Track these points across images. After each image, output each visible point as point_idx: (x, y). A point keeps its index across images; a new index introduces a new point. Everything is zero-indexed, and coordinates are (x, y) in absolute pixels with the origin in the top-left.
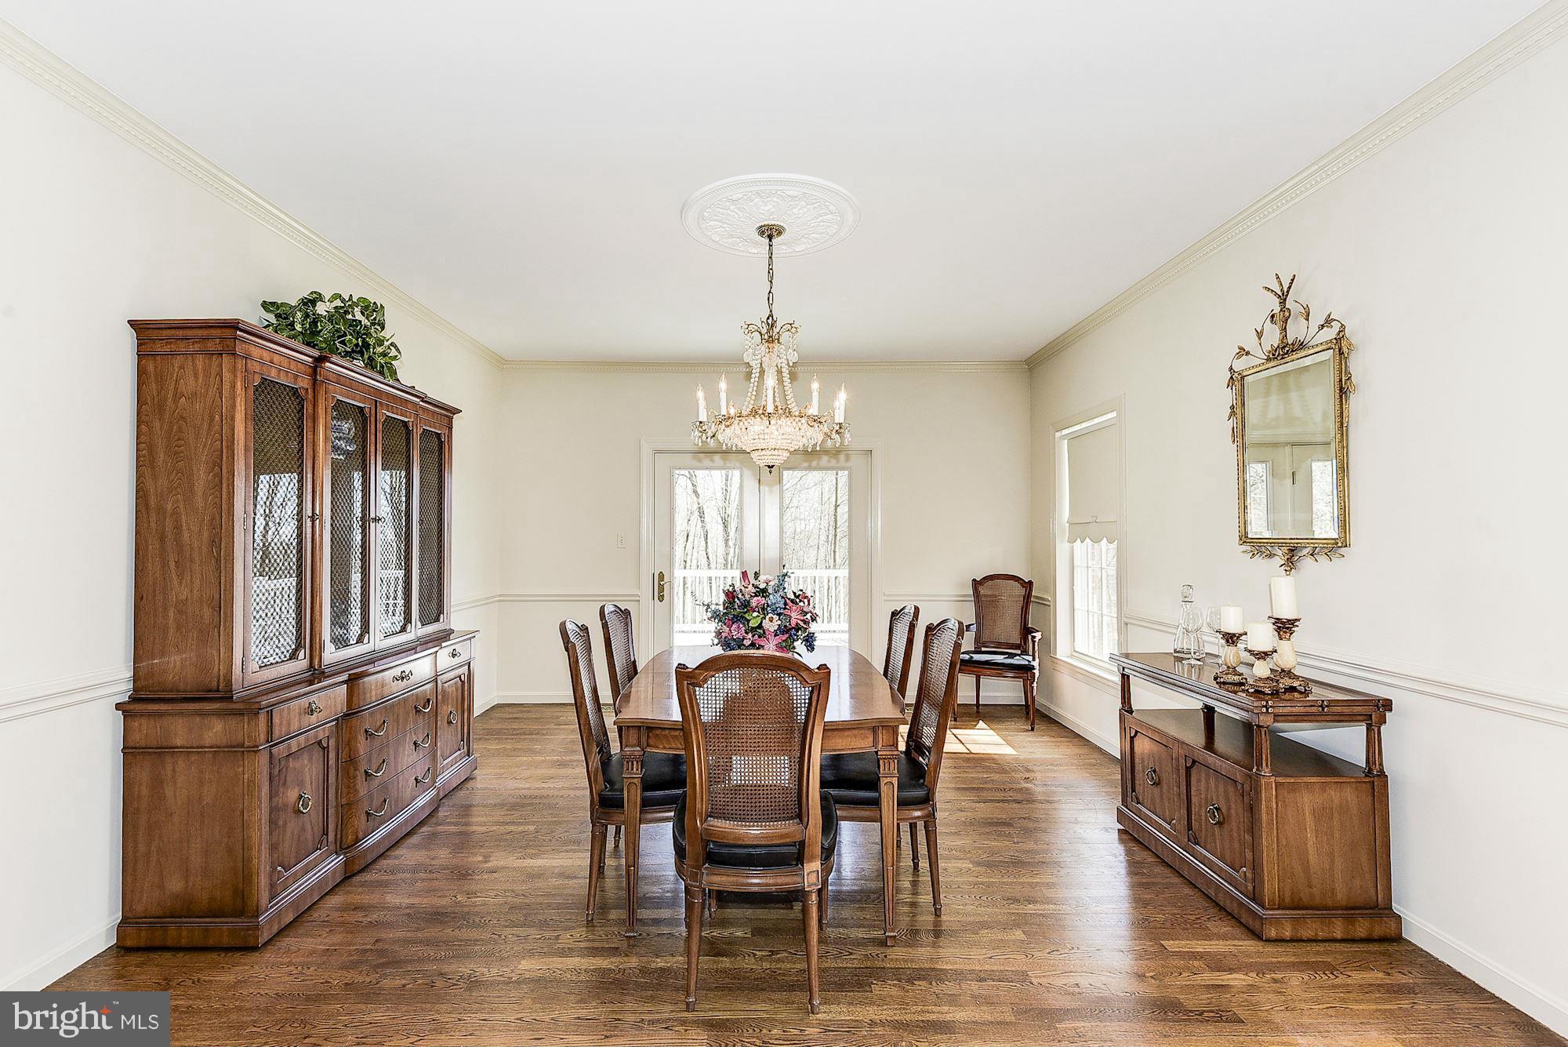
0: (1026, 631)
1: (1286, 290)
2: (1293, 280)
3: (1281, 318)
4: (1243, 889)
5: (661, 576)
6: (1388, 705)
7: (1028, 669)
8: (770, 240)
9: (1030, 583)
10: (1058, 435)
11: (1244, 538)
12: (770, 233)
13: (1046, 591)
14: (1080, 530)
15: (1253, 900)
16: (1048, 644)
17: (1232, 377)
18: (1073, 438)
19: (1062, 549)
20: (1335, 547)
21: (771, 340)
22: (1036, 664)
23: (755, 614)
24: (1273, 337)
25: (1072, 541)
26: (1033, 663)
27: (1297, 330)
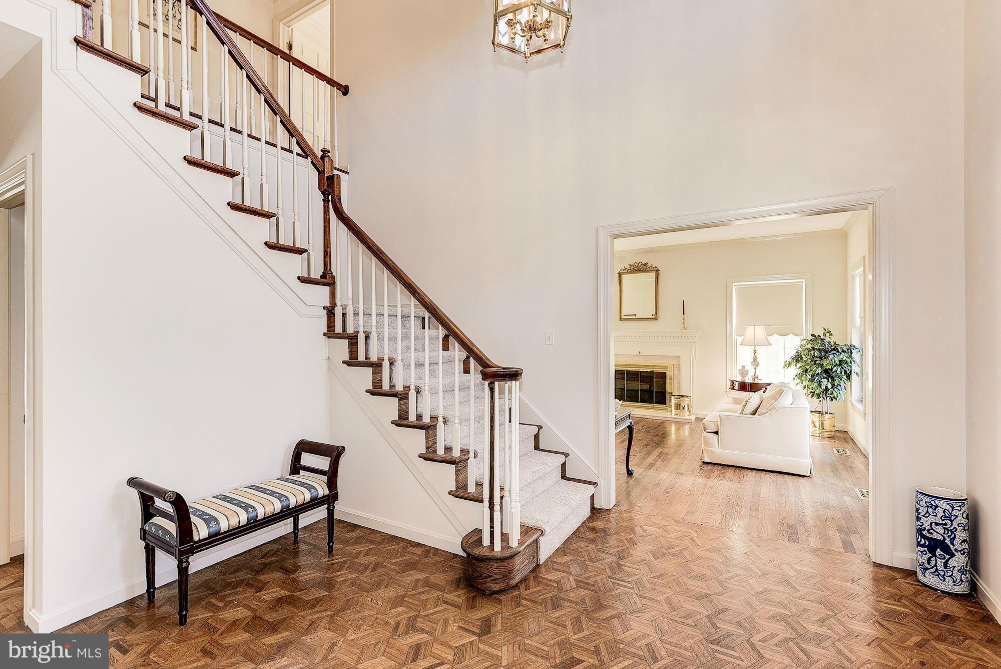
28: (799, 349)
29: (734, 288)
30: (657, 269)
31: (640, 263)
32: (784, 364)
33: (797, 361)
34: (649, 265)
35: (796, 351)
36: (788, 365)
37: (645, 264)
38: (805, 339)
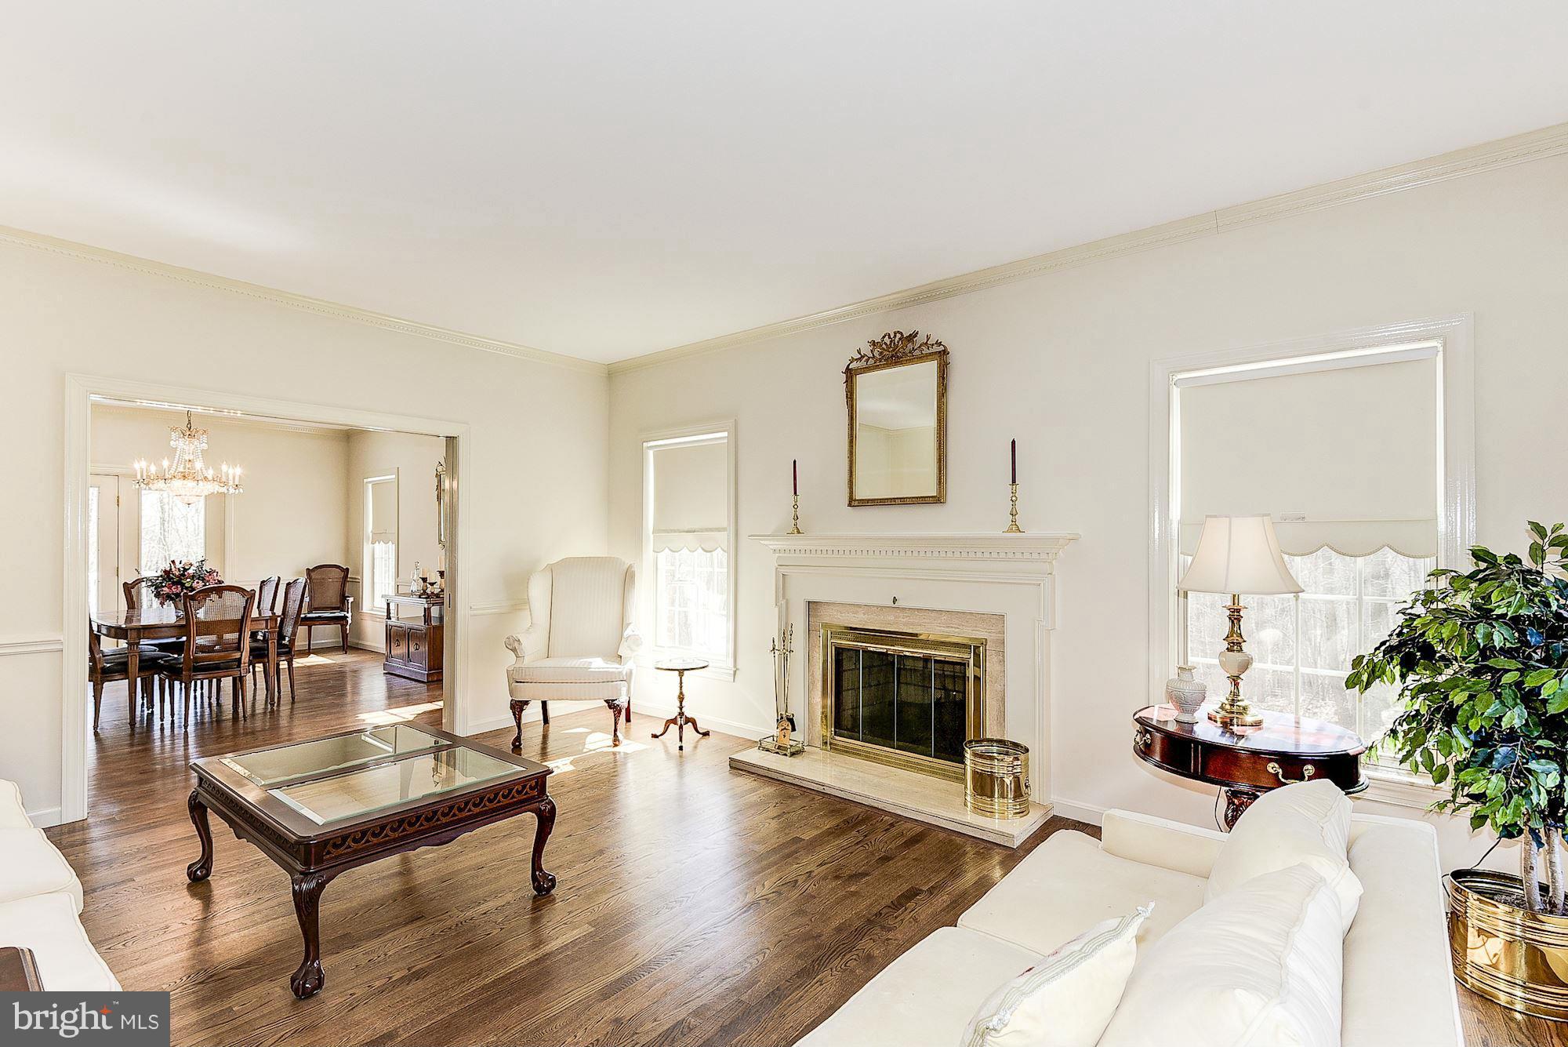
0: (343, 598)
7: (345, 617)
9: (348, 569)
10: (365, 480)
13: (358, 574)
14: (377, 537)
16: (357, 605)
18: (375, 484)
19: (367, 548)
22: (349, 615)
23: (188, 580)
25: (373, 543)
26: (347, 615)
28: (1419, 609)
29: (1176, 393)
30: (942, 348)
31: (898, 336)
32: (1347, 671)
33: (1408, 665)
34: (921, 339)
35: (1400, 619)
36: (1363, 674)
37: (912, 337)
38: (1444, 572)
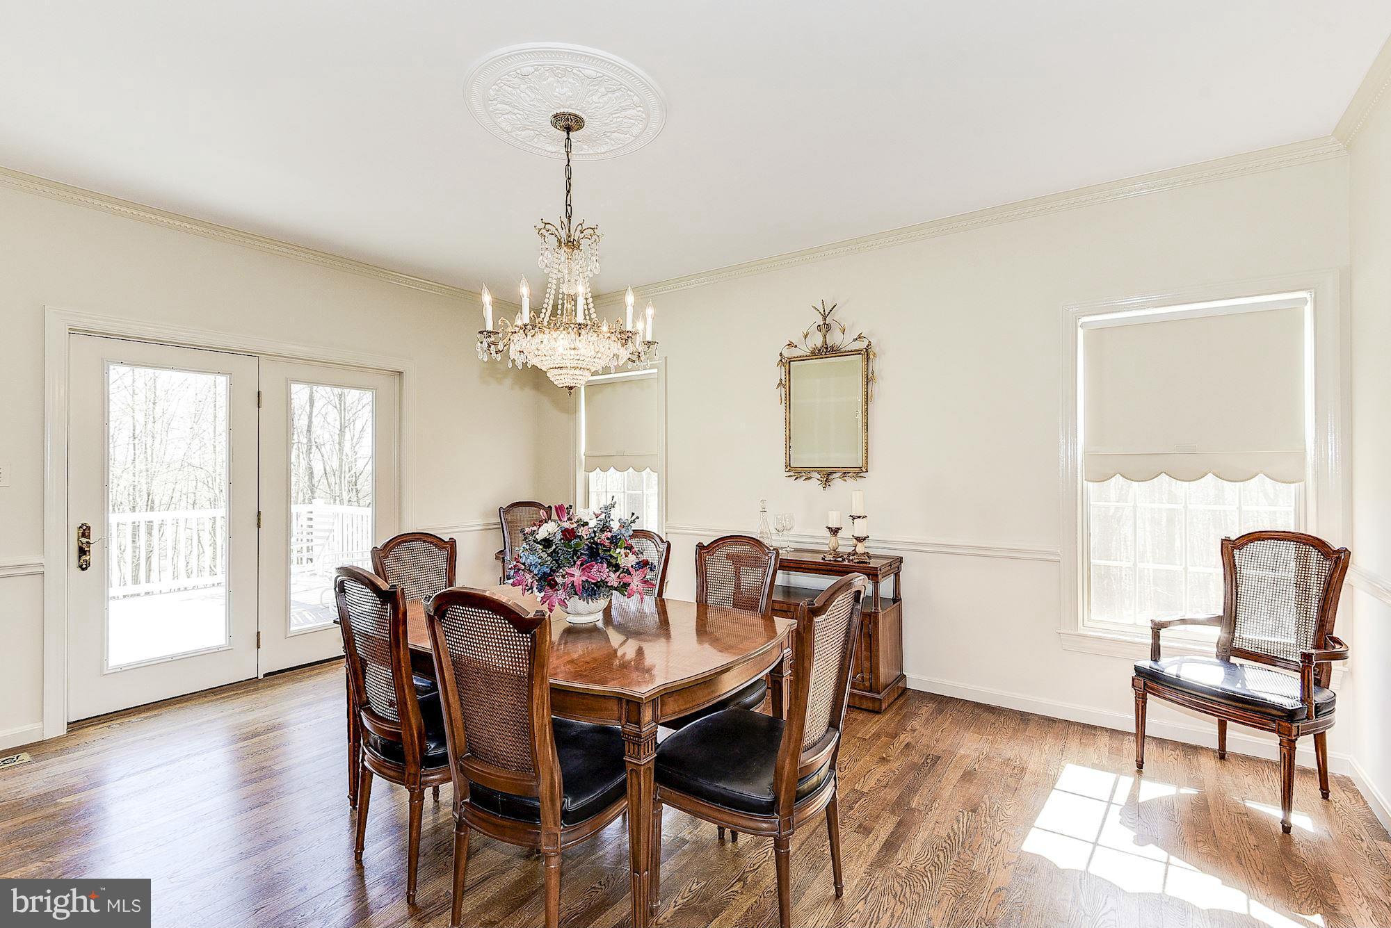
1: (826, 314)
2: (834, 306)
3: (826, 328)
4: (862, 687)
5: (85, 531)
6: (900, 560)
8: (568, 133)
11: (788, 466)
12: (569, 124)
14: (600, 461)
15: (871, 691)
17: (781, 360)
18: (594, 385)
19: (580, 478)
20: (859, 472)
21: (572, 244)
24: (817, 340)
25: (588, 469)
27: (835, 338)
